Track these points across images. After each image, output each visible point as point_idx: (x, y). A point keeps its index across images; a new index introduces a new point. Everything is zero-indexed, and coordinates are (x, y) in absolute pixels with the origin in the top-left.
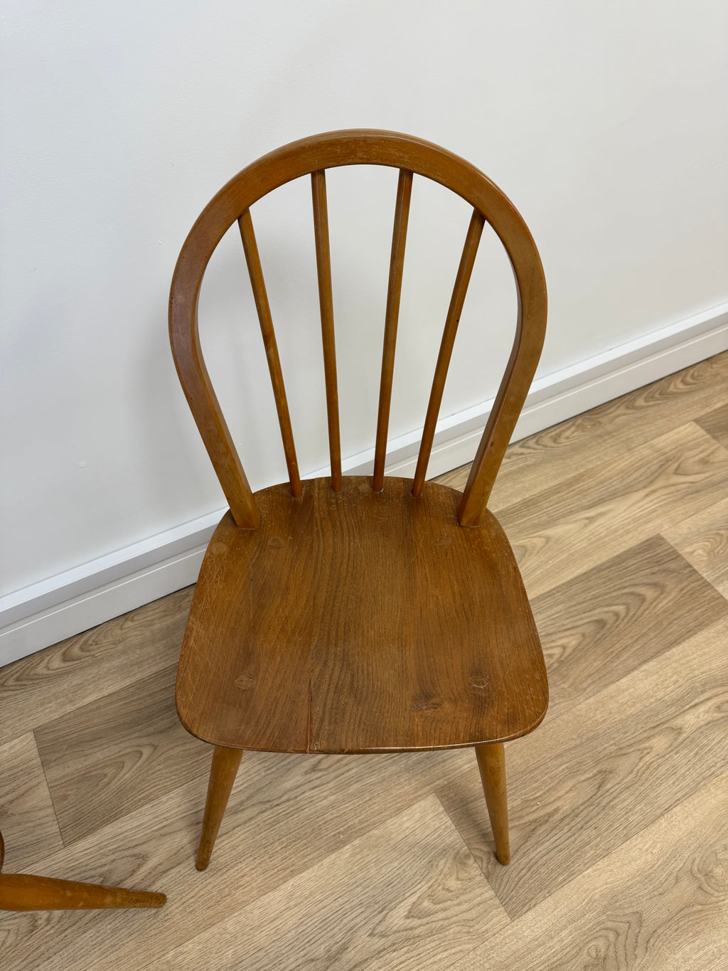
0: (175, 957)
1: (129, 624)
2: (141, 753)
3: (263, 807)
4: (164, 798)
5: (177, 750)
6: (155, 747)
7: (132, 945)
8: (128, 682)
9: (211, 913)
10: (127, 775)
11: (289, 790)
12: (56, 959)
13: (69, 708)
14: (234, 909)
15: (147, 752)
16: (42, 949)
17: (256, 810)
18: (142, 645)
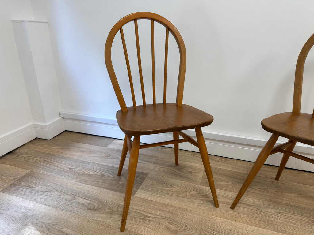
0: (214, 218)
1: (240, 162)
2: (229, 182)
3: (257, 210)
4: (230, 192)
5: (239, 187)
6: (233, 183)
7: (205, 208)
8: (233, 170)
9: (229, 217)
10: (222, 183)
11: (268, 212)
12: (187, 199)
13: (216, 167)
14: (236, 221)
15: (230, 183)
16: (185, 196)
17: (254, 209)
18: (241, 167)
